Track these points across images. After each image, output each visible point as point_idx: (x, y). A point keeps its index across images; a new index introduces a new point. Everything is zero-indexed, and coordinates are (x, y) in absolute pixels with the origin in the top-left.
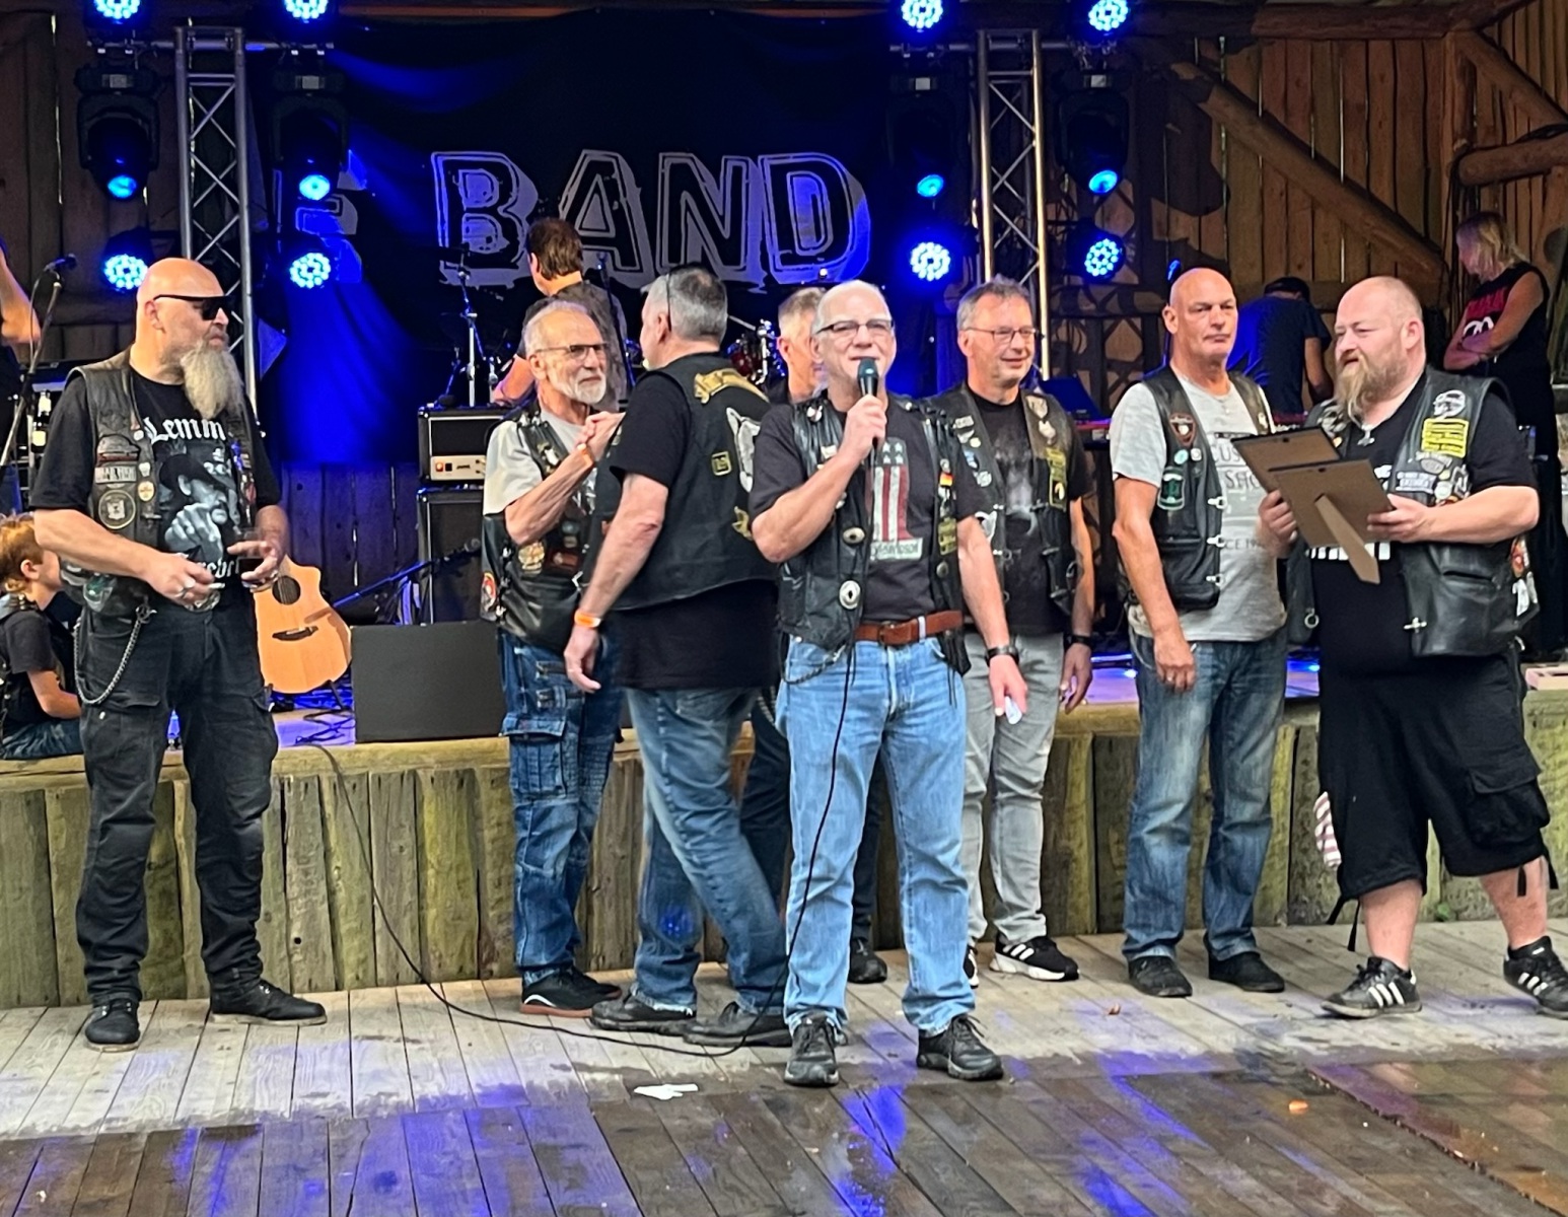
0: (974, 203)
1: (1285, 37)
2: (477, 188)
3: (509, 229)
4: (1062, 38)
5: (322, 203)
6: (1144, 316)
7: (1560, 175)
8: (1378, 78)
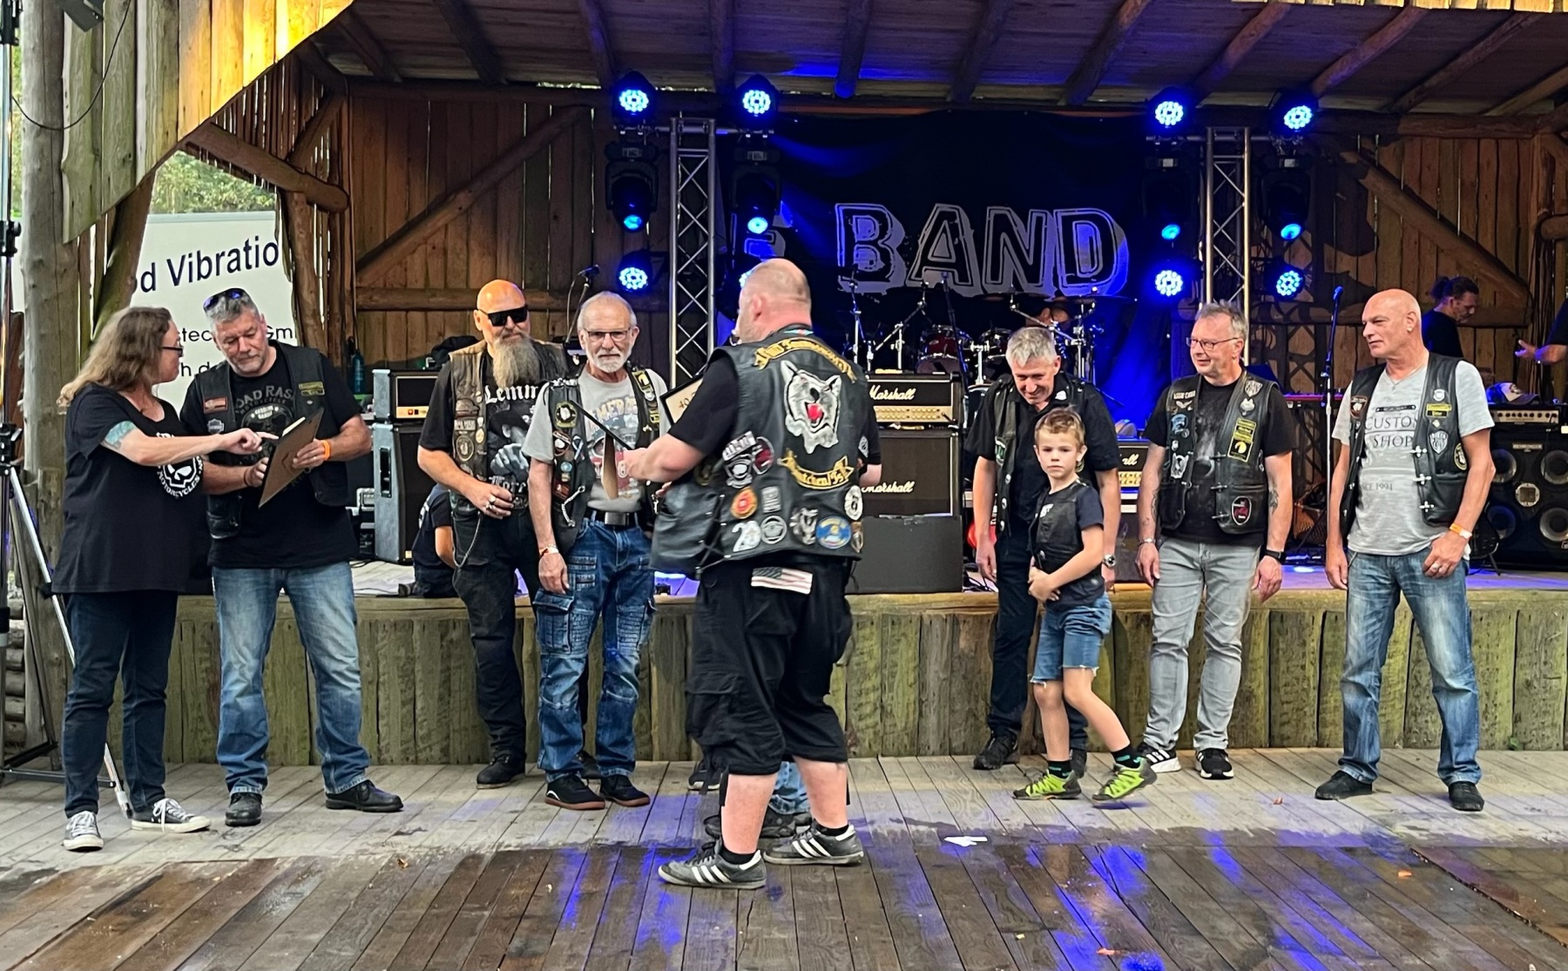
0: (1201, 244)
1: (1421, 136)
2: (865, 227)
3: (885, 256)
4: (1265, 134)
5: (763, 235)
6: (1316, 324)
8: (1486, 165)
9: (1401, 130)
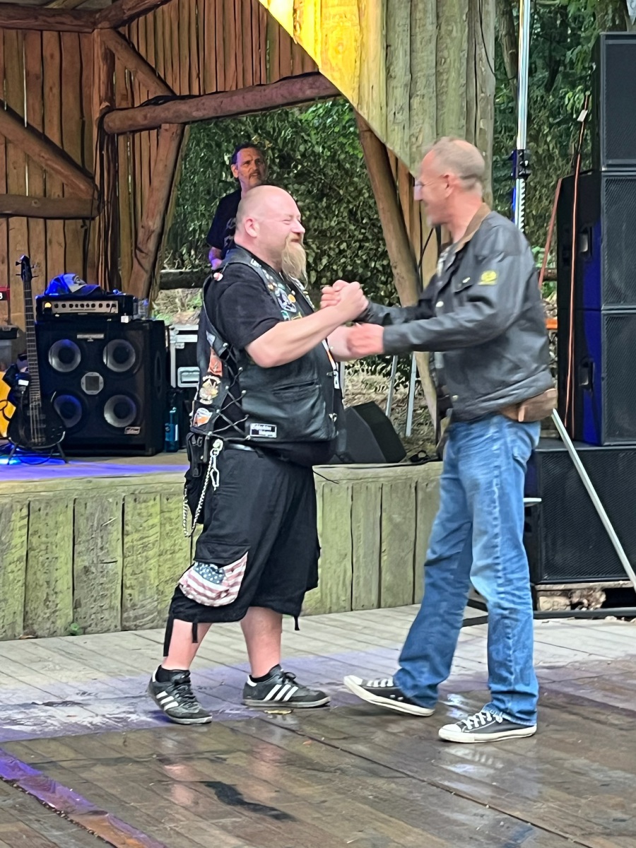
7: (166, 130)
8: (49, 58)
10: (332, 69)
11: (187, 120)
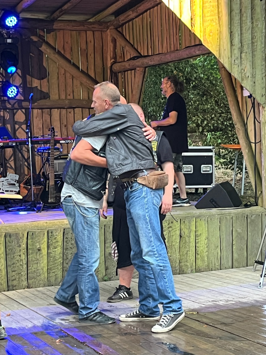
1: (63, 29)
6: (26, 109)
7: (138, 70)
8: (89, 42)
9: (54, 27)
10: (208, 43)
11: (147, 66)
